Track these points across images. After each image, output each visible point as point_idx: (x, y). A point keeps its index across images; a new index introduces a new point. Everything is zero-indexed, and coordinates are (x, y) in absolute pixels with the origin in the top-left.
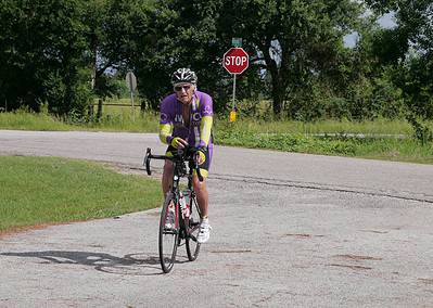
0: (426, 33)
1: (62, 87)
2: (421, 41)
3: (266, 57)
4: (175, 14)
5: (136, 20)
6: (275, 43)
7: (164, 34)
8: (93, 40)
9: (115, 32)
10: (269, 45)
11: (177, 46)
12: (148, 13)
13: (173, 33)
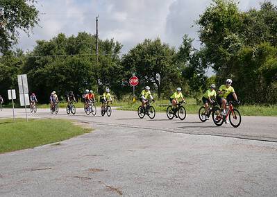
0: (199, 68)
3: (155, 79)
4: (122, 67)
5: (110, 69)
6: (157, 75)
7: (120, 74)
8: (96, 77)
9: (103, 74)
10: (155, 76)
11: (124, 77)
12: (114, 67)
13: (122, 73)
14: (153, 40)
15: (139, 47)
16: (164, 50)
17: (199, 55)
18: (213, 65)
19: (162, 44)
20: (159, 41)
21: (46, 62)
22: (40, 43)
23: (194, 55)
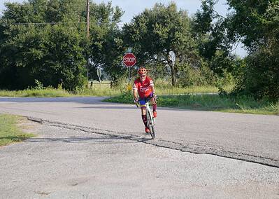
1: (73, 76)
2: (221, 46)
3: (168, 59)
6: (171, 53)
7: (118, 50)
10: (168, 54)
14: (166, 6)
15: (146, 13)
16: (181, 18)
17: (225, 24)
18: (243, 38)
19: (178, 11)
20: (173, 5)
21: (17, 31)
22: (9, 6)
23: (217, 24)
